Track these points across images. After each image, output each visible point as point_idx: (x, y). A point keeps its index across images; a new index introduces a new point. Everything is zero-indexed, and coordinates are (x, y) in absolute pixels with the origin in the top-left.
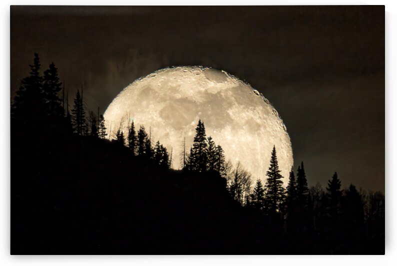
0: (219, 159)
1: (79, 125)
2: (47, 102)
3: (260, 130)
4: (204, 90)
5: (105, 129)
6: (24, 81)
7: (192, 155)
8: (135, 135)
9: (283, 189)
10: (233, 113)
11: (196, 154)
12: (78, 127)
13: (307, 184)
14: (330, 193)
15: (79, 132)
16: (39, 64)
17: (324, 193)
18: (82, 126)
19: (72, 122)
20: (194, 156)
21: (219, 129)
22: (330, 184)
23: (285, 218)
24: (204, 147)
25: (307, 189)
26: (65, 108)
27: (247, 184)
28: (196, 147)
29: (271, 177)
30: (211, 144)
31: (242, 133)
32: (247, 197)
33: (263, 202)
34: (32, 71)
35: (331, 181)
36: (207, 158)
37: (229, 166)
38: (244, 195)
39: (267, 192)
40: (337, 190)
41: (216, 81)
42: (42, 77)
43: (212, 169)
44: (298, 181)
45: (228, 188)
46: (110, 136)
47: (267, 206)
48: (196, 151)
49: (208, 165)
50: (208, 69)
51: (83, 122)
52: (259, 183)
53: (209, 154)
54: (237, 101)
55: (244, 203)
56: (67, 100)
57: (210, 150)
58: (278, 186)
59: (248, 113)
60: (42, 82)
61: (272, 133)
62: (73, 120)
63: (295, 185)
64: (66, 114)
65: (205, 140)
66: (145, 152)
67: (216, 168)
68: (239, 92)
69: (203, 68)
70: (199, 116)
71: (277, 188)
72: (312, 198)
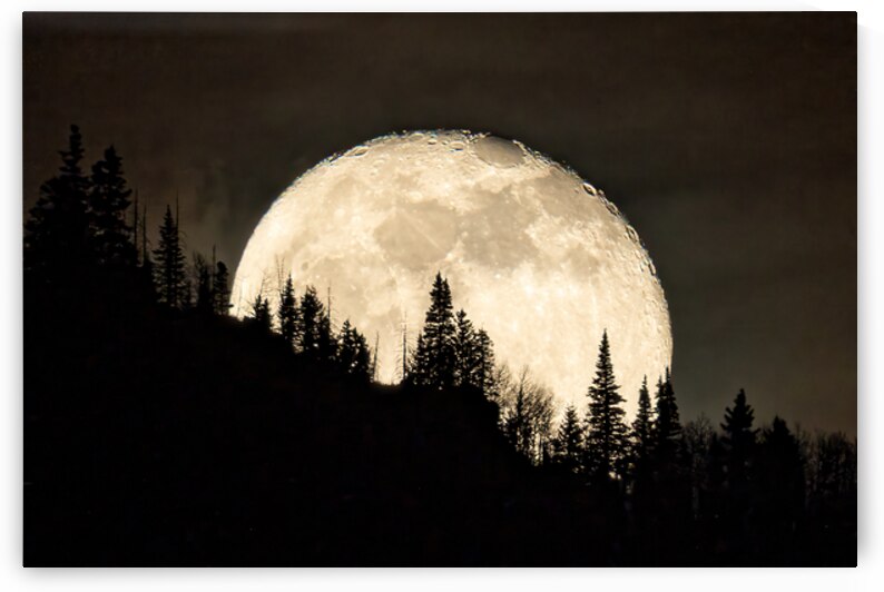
0: (482, 360)
1: (170, 284)
2: (98, 233)
3: (597, 271)
4: (473, 184)
5: (227, 293)
6: (48, 187)
7: (421, 350)
8: (295, 307)
9: (625, 427)
10: (538, 233)
11: (429, 348)
12: (169, 289)
13: (677, 417)
14: (728, 435)
15: (170, 301)
16: (81, 147)
17: (715, 436)
18: (177, 287)
19: (154, 278)
20: (427, 354)
21: (508, 268)
22: (729, 415)
23: (629, 492)
24: (448, 334)
25: (678, 427)
26: (138, 247)
27: (544, 417)
28: (430, 333)
29: (598, 399)
30: (464, 326)
31: (558, 278)
32: (544, 446)
33: (579, 457)
34: (64, 165)
35: (732, 409)
36: (455, 357)
37: (503, 376)
38: (537, 440)
39: (588, 434)
40: (744, 429)
41: (500, 163)
42: (87, 178)
43: (465, 382)
44: (658, 410)
45: (501, 425)
46: (240, 309)
47: (589, 464)
48: (430, 343)
49: (457, 373)
50: (483, 136)
51: (179, 278)
52: (571, 414)
53: (459, 348)
54: (546, 208)
55: (537, 457)
56: (144, 229)
57: (462, 341)
58: (613, 420)
60: (87, 188)
61: (625, 279)
62: (156, 275)
63: (651, 419)
64: (141, 259)
65: (453, 321)
66: (316, 345)
67: (474, 379)
68: (553, 188)
69: (473, 134)
70: (465, 242)
71: (612, 426)
72: (690, 446)
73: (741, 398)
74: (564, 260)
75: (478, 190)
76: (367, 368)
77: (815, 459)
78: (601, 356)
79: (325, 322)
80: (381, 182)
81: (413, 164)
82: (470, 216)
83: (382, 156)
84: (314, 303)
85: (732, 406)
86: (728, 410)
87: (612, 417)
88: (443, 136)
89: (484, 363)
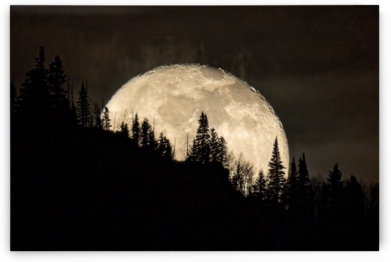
0: (222, 150)
1: (83, 116)
2: (52, 94)
3: (256, 126)
4: (201, 87)
5: (109, 120)
6: (30, 73)
7: (195, 146)
8: (139, 127)
9: (285, 179)
11: (198, 145)
12: (83, 119)
13: (308, 175)
14: (330, 183)
15: (83, 124)
16: (45, 56)
17: (324, 183)
18: (86, 118)
19: (76, 113)
20: (197, 147)
21: (217, 125)
22: (331, 174)
23: (287, 208)
24: (207, 139)
25: (308, 179)
27: (249, 175)
28: (199, 138)
29: (273, 168)
30: (214, 135)
31: (239, 129)
32: (249, 188)
33: (265, 193)
34: (37, 64)
35: (332, 172)
36: (210, 149)
37: (232, 157)
38: (246, 186)
39: (269, 183)
40: (338, 181)
41: (213, 78)
42: (47, 70)
43: (214, 160)
44: (300, 172)
45: (230, 179)
46: (115, 127)
47: (269, 196)
48: (199, 143)
49: (211, 156)
50: (205, 66)
51: (87, 113)
52: (261, 174)
53: (212, 145)
54: (234, 98)
55: (246, 193)
56: (72, 92)
57: (213, 142)
58: (280, 176)
59: (244, 110)
60: (47, 74)
61: (268, 130)
62: (78, 112)
63: (296, 176)
64: (71, 105)
65: (209, 133)
66: (148, 144)
67: (218, 159)
68: (236, 89)
69: (201, 65)
70: (197, 113)
71: (279, 179)
72: (313, 188)
73: (336, 167)
74: (242, 121)
75: (203, 90)
76: (171, 154)
77: (368, 194)
78: (274, 149)
79: (152, 133)
80: (160, 87)
81: (175, 78)
82: (200, 101)
83: (161, 74)
84: (147, 125)
85: (332, 170)
86: (330, 172)
87: (279, 174)
88: (188, 66)
89: (223, 151)
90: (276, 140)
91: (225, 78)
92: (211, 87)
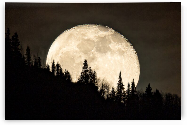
0: (94, 77)
1: (28, 61)
2: (13, 50)
3: (124, 54)
4: (98, 35)
5: (41, 63)
7: (81, 75)
8: (55, 66)
9: (125, 91)
10: (111, 46)
11: (83, 75)
13: (136, 89)
14: (147, 93)
15: (28, 65)
16: (10, 33)
17: (144, 93)
23: (126, 105)
24: (87, 72)
25: (136, 91)
26: (22, 54)
27: (107, 89)
28: (83, 72)
29: (119, 86)
31: (116, 55)
33: (115, 98)
34: (6, 36)
36: (89, 77)
37: (99, 80)
38: (106, 94)
39: (117, 93)
40: (150, 92)
41: (104, 31)
42: (11, 39)
43: (91, 82)
45: (98, 91)
46: (43, 66)
47: (117, 99)
48: (83, 74)
49: (89, 80)
50: (100, 25)
51: (30, 60)
52: (113, 89)
53: (90, 75)
54: (113, 40)
55: (106, 98)
56: (23, 50)
57: (90, 73)
58: (122, 90)
59: (118, 46)
60: (11, 41)
61: (130, 55)
62: (25, 59)
63: (130, 90)
64: (22, 56)
65: (88, 69)
66: (59, 74)
67: (93, 82)
68: (114, 36)
69: (97, 25)
70: (96, 47)
72: (138, 95)
73: (149, 85)
74: (117, 51)
75: (99, 37)
76: (70, 79)
77: (165, 98)
78: (120, 77)
79: (61, 69)
80: (78, 35)
81: (85, 31)
82: (97, 42)
83: (78, 29)
84: (59, 65)
85: (147, 87)
86: (146, 88)
87: (122, 89)
88: (91, 25)
90: (120, 72)
91: (109, 31)
92: (102, 35)
